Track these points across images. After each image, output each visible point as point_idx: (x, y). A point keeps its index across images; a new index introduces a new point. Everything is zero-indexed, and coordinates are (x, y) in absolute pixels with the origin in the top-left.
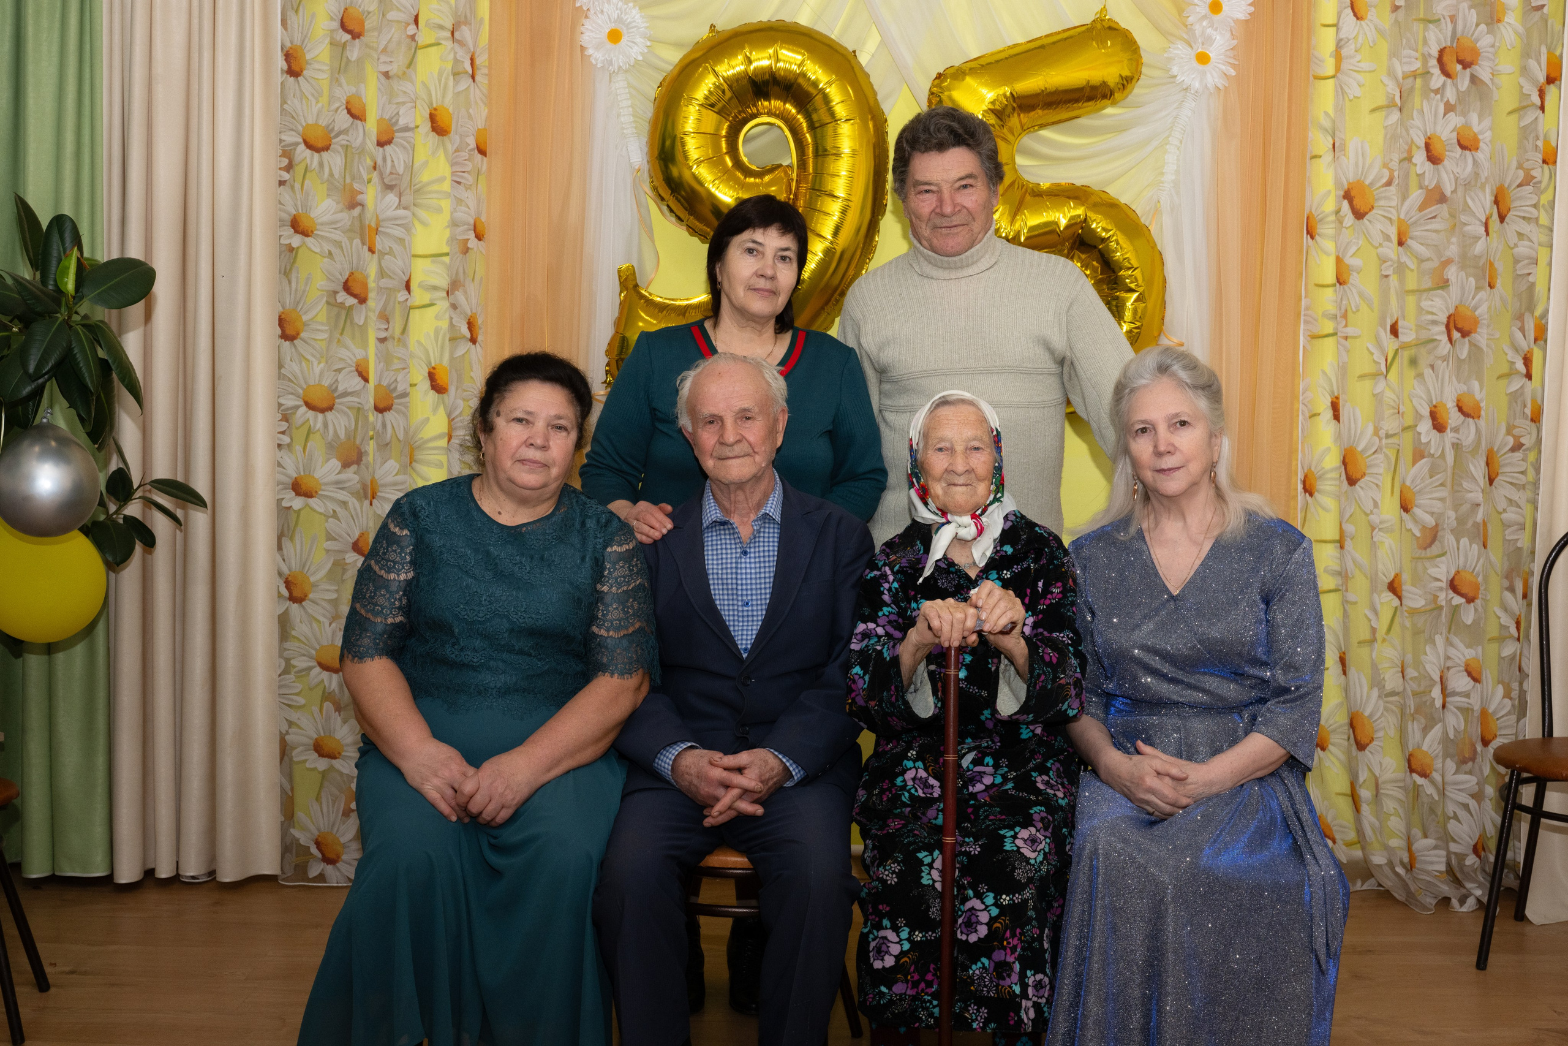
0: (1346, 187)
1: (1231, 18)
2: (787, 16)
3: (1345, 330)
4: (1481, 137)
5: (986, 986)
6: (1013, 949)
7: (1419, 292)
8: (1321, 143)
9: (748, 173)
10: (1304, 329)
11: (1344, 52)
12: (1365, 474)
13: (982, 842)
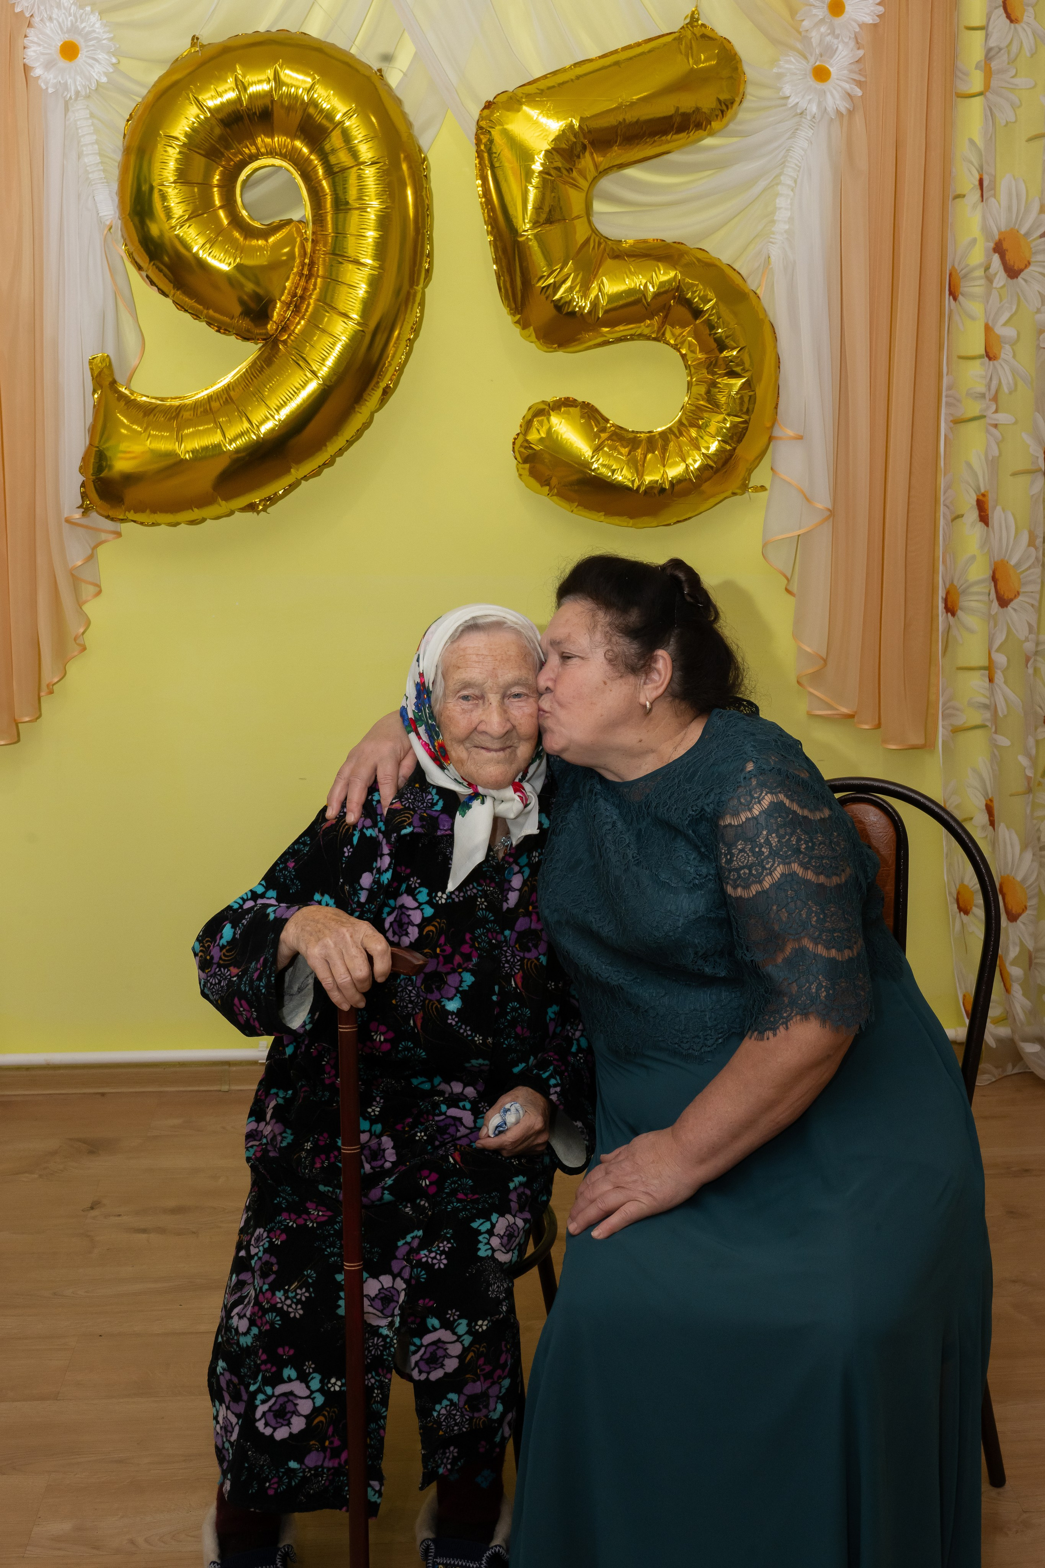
0: (997, 237)
1: (855, 21)
2: (290, 25)
3: (996, 416)
8: (966, 180)
9: (249, 232)
10: (946, 414)
11: (994, 65)
12: (1018, 593)
13: (449, 1245)
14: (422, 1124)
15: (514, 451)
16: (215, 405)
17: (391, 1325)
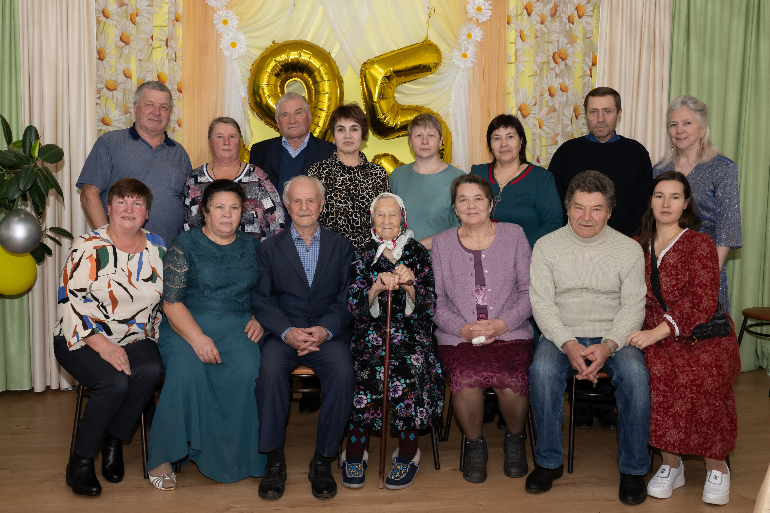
0: (519, 106)
1: (475, 40)
2: (303, 38)
4: (569, 87)
5: (402, 413)
6: (412, 399)
7: (546, 146)
8: (511, 88)
11: (518, 54)
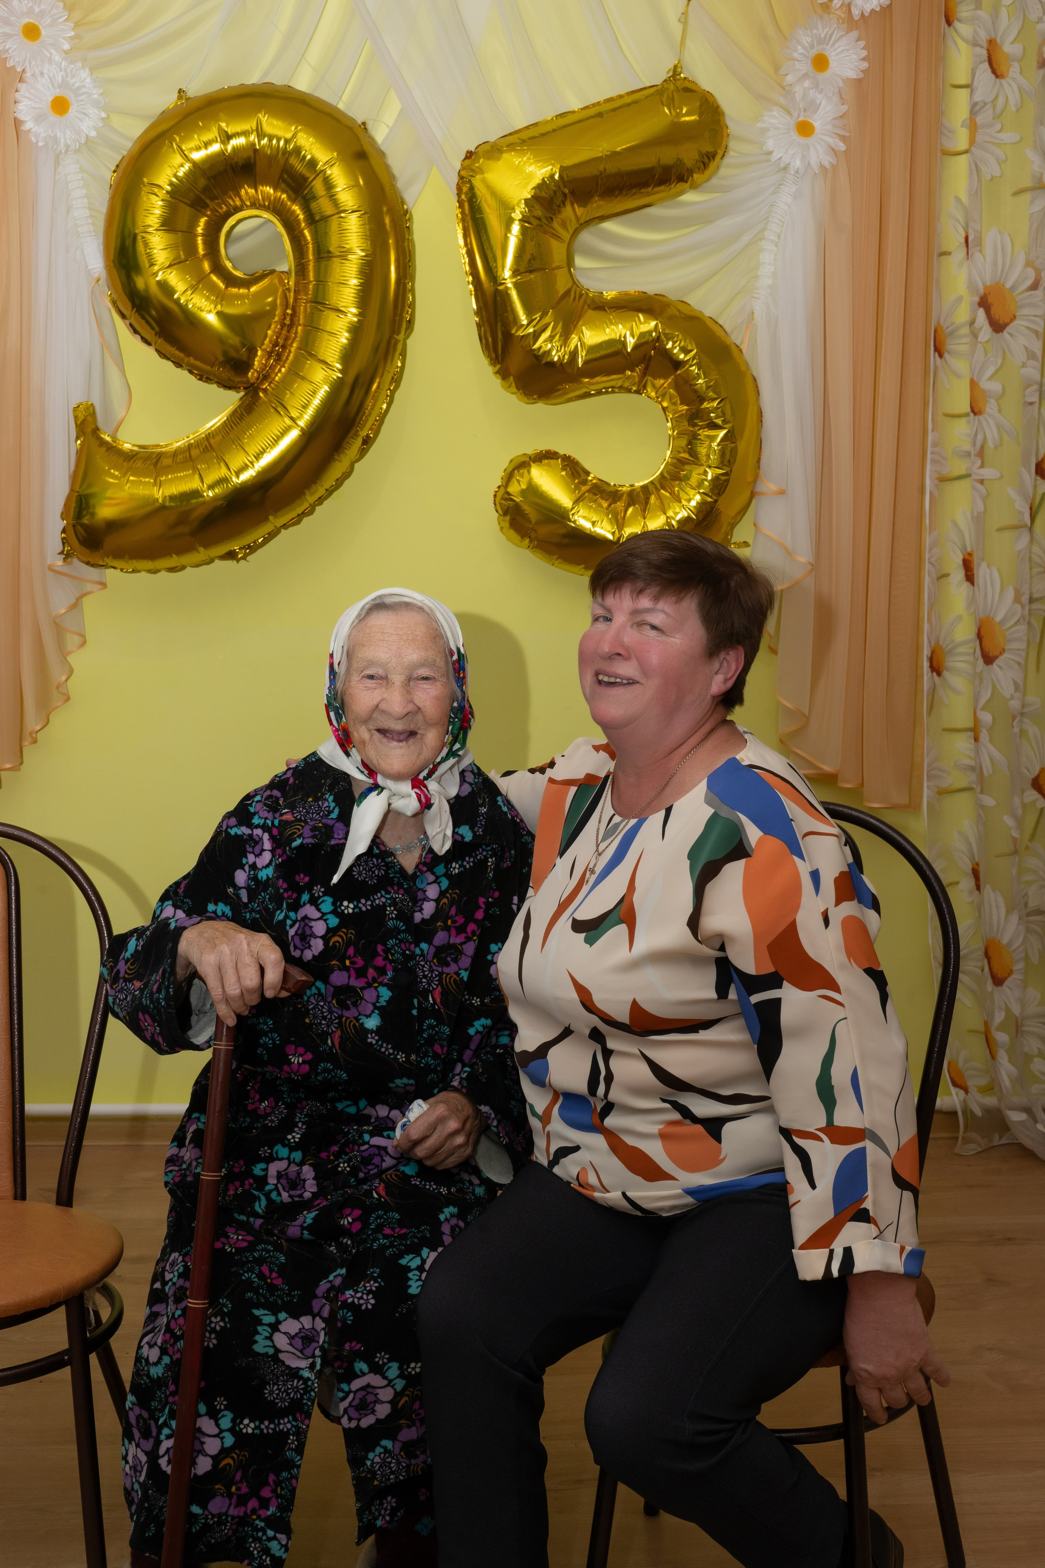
1: (840, 77)
3: (983, 472)
8: (952, 237)
10: (931, 471)
11: (979, 119)
12: (1004, 650)
13: (377, 1285)
14: (346, 1154)
15: (495, 504)
16: (195, 452)
17: (312, 1366)
